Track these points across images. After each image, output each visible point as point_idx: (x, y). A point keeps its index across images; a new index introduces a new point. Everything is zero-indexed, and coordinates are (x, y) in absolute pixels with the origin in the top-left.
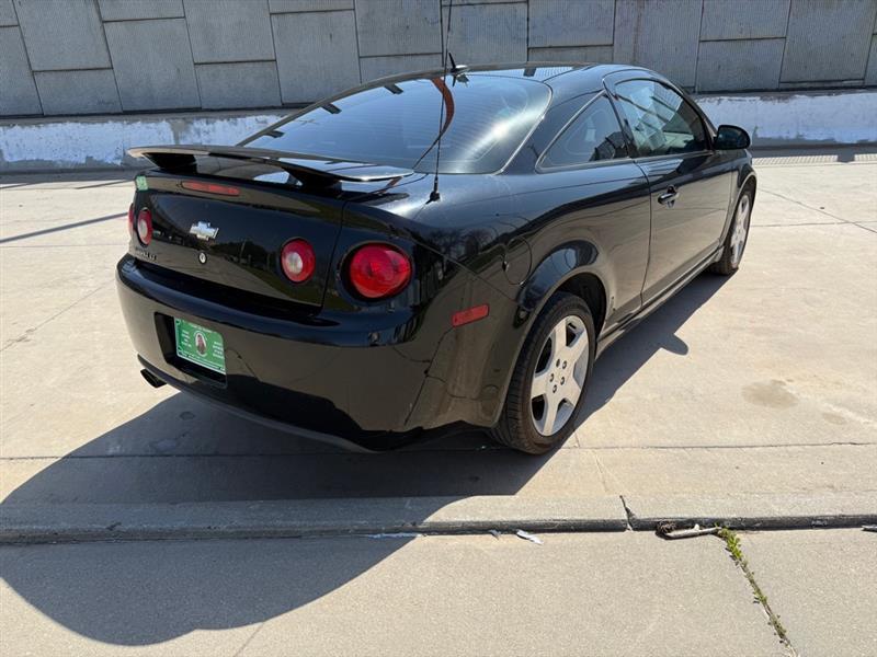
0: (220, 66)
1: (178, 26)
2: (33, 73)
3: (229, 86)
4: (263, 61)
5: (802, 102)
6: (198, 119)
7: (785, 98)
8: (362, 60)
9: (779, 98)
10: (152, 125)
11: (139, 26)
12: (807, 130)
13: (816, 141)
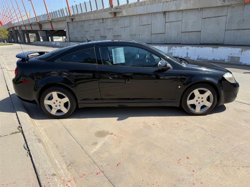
0: (187, 33)
1: (180, 23)
2: (152, 34)
3: (188, 38)
4: (197, 31)
6: (174, 46)
8: (226, 31)
10: (164, 47)
11: (172, 23)
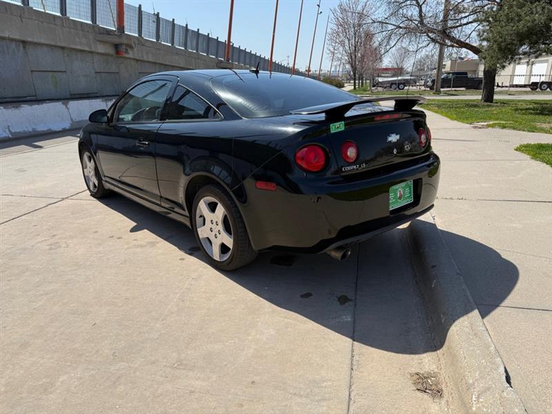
5: (26, 109)
7: (17, 107)
9: (14, 107)
12: (36, 125)
13: (43, 131)
